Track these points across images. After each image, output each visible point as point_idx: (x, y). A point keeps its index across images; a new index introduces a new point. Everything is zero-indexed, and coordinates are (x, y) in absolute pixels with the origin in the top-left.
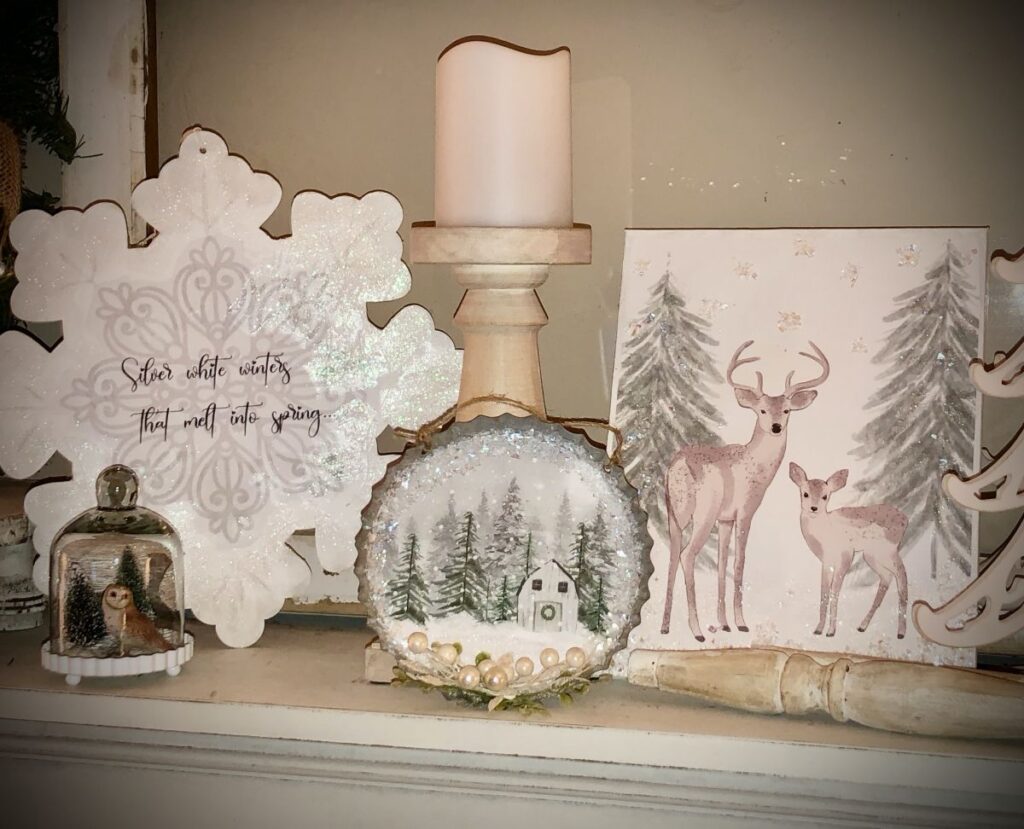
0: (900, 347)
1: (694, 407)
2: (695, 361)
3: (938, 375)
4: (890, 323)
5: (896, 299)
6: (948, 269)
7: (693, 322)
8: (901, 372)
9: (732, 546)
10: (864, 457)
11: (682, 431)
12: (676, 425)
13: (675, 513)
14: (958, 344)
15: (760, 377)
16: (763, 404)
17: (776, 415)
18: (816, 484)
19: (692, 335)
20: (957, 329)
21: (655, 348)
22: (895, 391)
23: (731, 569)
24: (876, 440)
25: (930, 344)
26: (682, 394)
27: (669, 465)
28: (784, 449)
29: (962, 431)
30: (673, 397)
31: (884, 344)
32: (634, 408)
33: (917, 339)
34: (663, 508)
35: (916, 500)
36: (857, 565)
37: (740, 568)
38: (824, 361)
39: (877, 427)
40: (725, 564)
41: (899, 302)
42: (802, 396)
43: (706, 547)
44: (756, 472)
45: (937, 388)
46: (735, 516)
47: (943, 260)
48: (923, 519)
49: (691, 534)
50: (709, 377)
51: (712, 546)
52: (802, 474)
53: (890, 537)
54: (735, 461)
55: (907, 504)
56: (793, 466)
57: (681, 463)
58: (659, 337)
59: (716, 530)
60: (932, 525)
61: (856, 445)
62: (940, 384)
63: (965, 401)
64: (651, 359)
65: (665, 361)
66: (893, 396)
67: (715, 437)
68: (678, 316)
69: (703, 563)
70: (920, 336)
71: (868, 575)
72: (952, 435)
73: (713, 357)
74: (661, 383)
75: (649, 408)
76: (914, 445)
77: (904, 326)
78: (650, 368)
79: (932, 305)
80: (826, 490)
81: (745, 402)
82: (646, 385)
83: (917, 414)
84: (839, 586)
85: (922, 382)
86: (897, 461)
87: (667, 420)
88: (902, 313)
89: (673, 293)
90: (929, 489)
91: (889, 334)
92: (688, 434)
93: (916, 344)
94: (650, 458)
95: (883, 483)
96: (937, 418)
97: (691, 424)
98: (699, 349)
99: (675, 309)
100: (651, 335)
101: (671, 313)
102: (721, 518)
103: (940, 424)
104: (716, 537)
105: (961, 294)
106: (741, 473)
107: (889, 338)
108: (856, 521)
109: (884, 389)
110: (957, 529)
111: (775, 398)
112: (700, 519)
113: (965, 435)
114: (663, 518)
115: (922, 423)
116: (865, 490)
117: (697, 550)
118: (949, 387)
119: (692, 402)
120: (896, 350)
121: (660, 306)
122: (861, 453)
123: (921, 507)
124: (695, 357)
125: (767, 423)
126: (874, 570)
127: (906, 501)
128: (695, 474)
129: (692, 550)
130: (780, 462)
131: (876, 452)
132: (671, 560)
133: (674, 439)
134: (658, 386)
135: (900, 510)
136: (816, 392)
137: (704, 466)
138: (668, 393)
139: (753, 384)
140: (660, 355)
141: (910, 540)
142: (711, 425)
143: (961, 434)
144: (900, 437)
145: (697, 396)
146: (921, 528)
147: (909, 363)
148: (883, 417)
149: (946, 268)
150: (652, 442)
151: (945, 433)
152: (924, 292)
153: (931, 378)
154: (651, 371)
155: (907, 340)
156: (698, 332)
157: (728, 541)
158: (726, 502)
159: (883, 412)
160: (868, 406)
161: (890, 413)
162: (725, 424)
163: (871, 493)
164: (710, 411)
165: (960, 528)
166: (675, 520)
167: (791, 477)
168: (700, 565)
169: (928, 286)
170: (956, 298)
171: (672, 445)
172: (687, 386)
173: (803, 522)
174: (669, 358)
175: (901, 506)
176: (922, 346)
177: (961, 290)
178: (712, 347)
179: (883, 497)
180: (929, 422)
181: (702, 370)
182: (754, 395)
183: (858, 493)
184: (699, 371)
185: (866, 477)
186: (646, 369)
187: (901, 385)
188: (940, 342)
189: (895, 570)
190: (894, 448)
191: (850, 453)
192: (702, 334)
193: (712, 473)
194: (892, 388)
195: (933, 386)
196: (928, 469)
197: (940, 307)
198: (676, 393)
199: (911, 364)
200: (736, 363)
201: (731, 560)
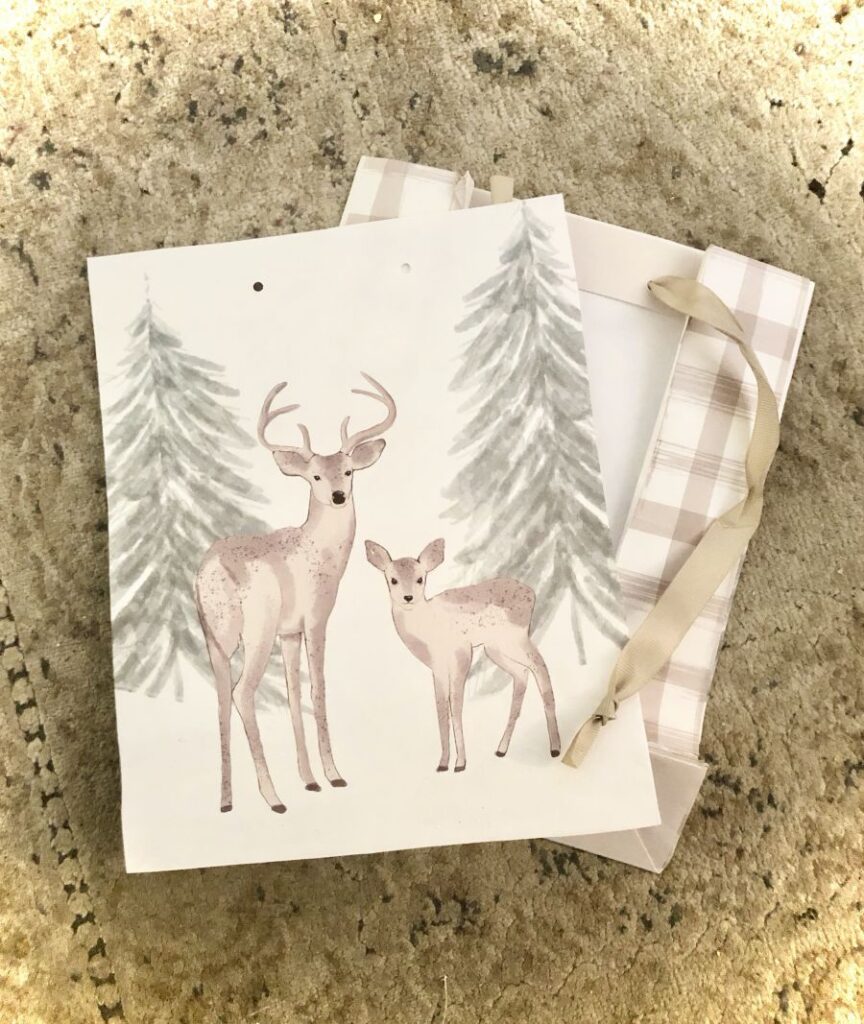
0: (484, 363)
1: (219, 486)
2: (208, 421)
3: (538, 394)
4: (464, 333)
5: (467, 298)
6: (529, 246)
7: (197, 368)
8: (490, 397)
9: (304, 668)
10: (462, 517)
11: (208, 521)
12: (199, 513)
13: (216, 635)
14: (557, 347)
15: (305, 431)
16: (315, 468)
17: (335, 479)
18: (404, 565)
19: (200, 386)
20: (553, 327)
21: (150, 411)
22: (486, 425)
23: (307, 700)
24: (473, 493)
25: (521, 355)
26: (200, 470)
27: (197, 569)
28: (354, 524)
29: (583, 464)
30: (188, 476)
31: (460, 363)
32: (134, 497)
33: (503, 350)
34: (196, 632)
35: (540, 563)
36: (479, 665)
37: (320, 698)
38: (388, 399)
39: (470, 477)
40: (298, 695)
41: (473, 301)
42: (366, 448)
43: (266, 675)
44: (322, 561)
45: (540, 411)
46: (302, 624)
47: (520, 232)
48: (554, 587)
49: (243, 662)
50: (233, 440)
51: (275, 674)
52: (383, 554)
53: (515, 618)
54: (290, 551)
55: (529, 571)
56: (369, 545)
57: (214, 565)
58: (153, 396)
59: (278, 650)
60: (568, 592)
61: (449, 503)
62: (544, 405)
63: (580, 424)
64: (146, 427)
65: (167, 427)
66: (485, 432)
67: (256, 523)
68: (175, 363)
69: (267, 700)
70: (507, 344)
71: (496, 675)
72: (571, 470)
73: (235, 413)
74: (167, 459)
75: (155, 496)
76: (524, 493)
77: (482, 335)
78: (147, 440)
79: (515, 299)
80: (420, 570)
81: (290, 469)
82: (146, 463)
83: (520, 449)
84: (460, 698)
85: (519, 407)
86: (505, 517)
87: (185, 508)
88: (478, 316)
89: (163, 331)
90: (554, 547)
91: (466, 347)
92: (217, 523)
93: (504, 356)
94: (167, 565)
95: (492, 549)
96: (547, 451)
97: (220, 509)
98: (213, 404)
99: (168, 351)
100: (141, 394)
101: (165, 358)
102: (283, 633)
103: (552, 459)
104: (279, 659)
105: (551, 277)
106: (301, 565)
107: (466, 353)
108: (465, 606)
109: (472, 423)
110: (600, 592)
111: (329, 459)
112: (253, 638)
113: (587, 468)
114: (199, 645)
115: (529, 462)
116: (470, 562)
117: (255, 683)
118: (556, 409)
119: (217, 480)
120: (479, 368)
121: (147, 350)
122: (456, 513)
123: (548, 573)
124: (208, 415)
125: (325, 491)
126: (502, 668)
127: (527, 567)
128: (235, 576)
129: (249, 683)
130: (351, 543)
131: (476, 508)
132: (220, 703)
133: (198, 533)
134: (163, 463)
135: (522, 580)
136: (383, 442)
137: (248, 564)
138: (179, 470)
139: (296, 442)
140: (159, 421)
141: (542, 619)
142: (249, 507)
143: (582, 468)
144: (504, 484)
145: (221, 469)
146: (553, 600)
147: (497, 384)
148: (478, 461)
149: (525, 245)
150: (167, 542)
151: (562, 469)
152: (502, 283)
153: (530, 400)
154: (149, 443)
155: (490, 354)
156: (207, 381)
157: (296, 662)
158: (286, 608)
159: (476, 455)
160: (456, 449)
161: (486, 454)
162: (267, 501)
163: (479, 564)
164: (242, 487)
165: (605, 590)
166: (218, 646)
167: (369, 560)
168: (263, 703)
169: (506, 273)
170: (546, 284)
171: (198, 542)
172: (205, 458)
173: (397, 619)
174: (172, 422)
175: (522, 574)
176: (511, 358)
177: (551, 272)
178: (230, 398)
179: (495, 568)
180: (537, 458)
181: (223, 432)
182: (300, 457)
183: (461, 568)
184: (219, 434)
185: (468, 544)
186: (142, 442)
187: (493, 413)
188: (533, 348)
189: (529, 662)
190: (498, 501)
191: (442, 516)
192: (215, 382)
193: (260, 573)
194: (483, 420)
195: (535, 409)
196: (548, 521)
197: (526, 300)
198: (191, 470)
199: (501, 384)
200: (267, 417)
201: (306, 689)
